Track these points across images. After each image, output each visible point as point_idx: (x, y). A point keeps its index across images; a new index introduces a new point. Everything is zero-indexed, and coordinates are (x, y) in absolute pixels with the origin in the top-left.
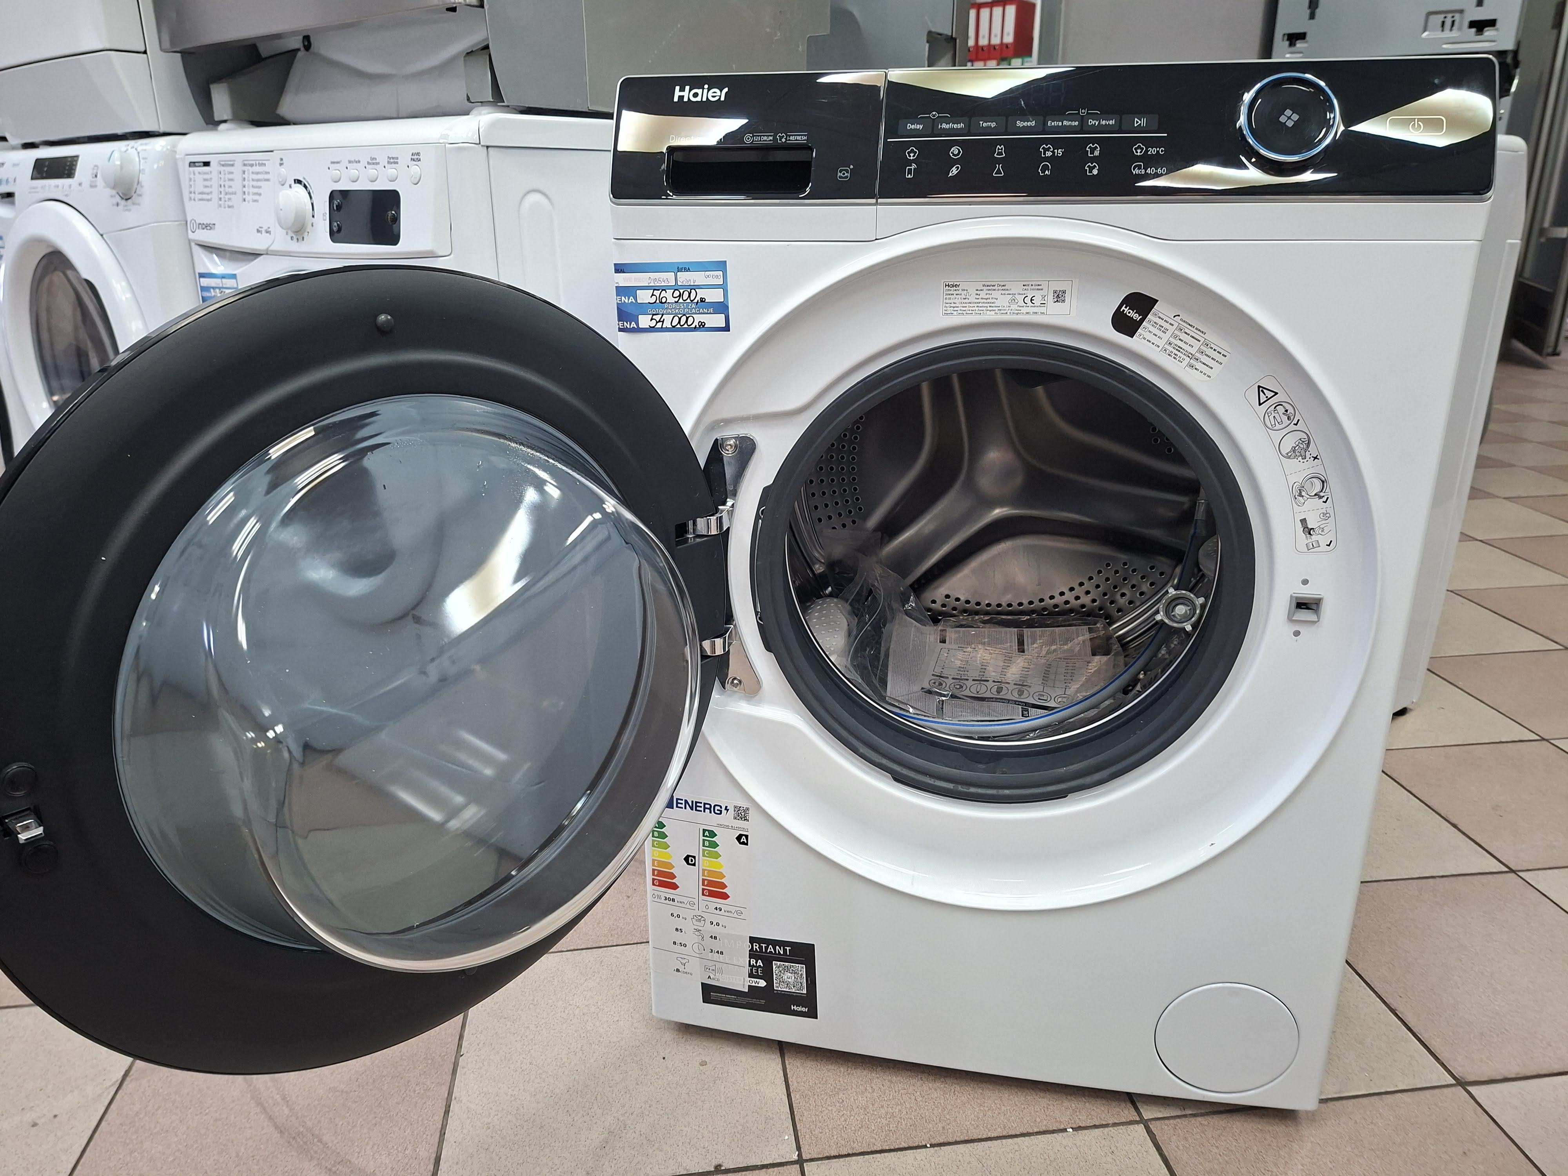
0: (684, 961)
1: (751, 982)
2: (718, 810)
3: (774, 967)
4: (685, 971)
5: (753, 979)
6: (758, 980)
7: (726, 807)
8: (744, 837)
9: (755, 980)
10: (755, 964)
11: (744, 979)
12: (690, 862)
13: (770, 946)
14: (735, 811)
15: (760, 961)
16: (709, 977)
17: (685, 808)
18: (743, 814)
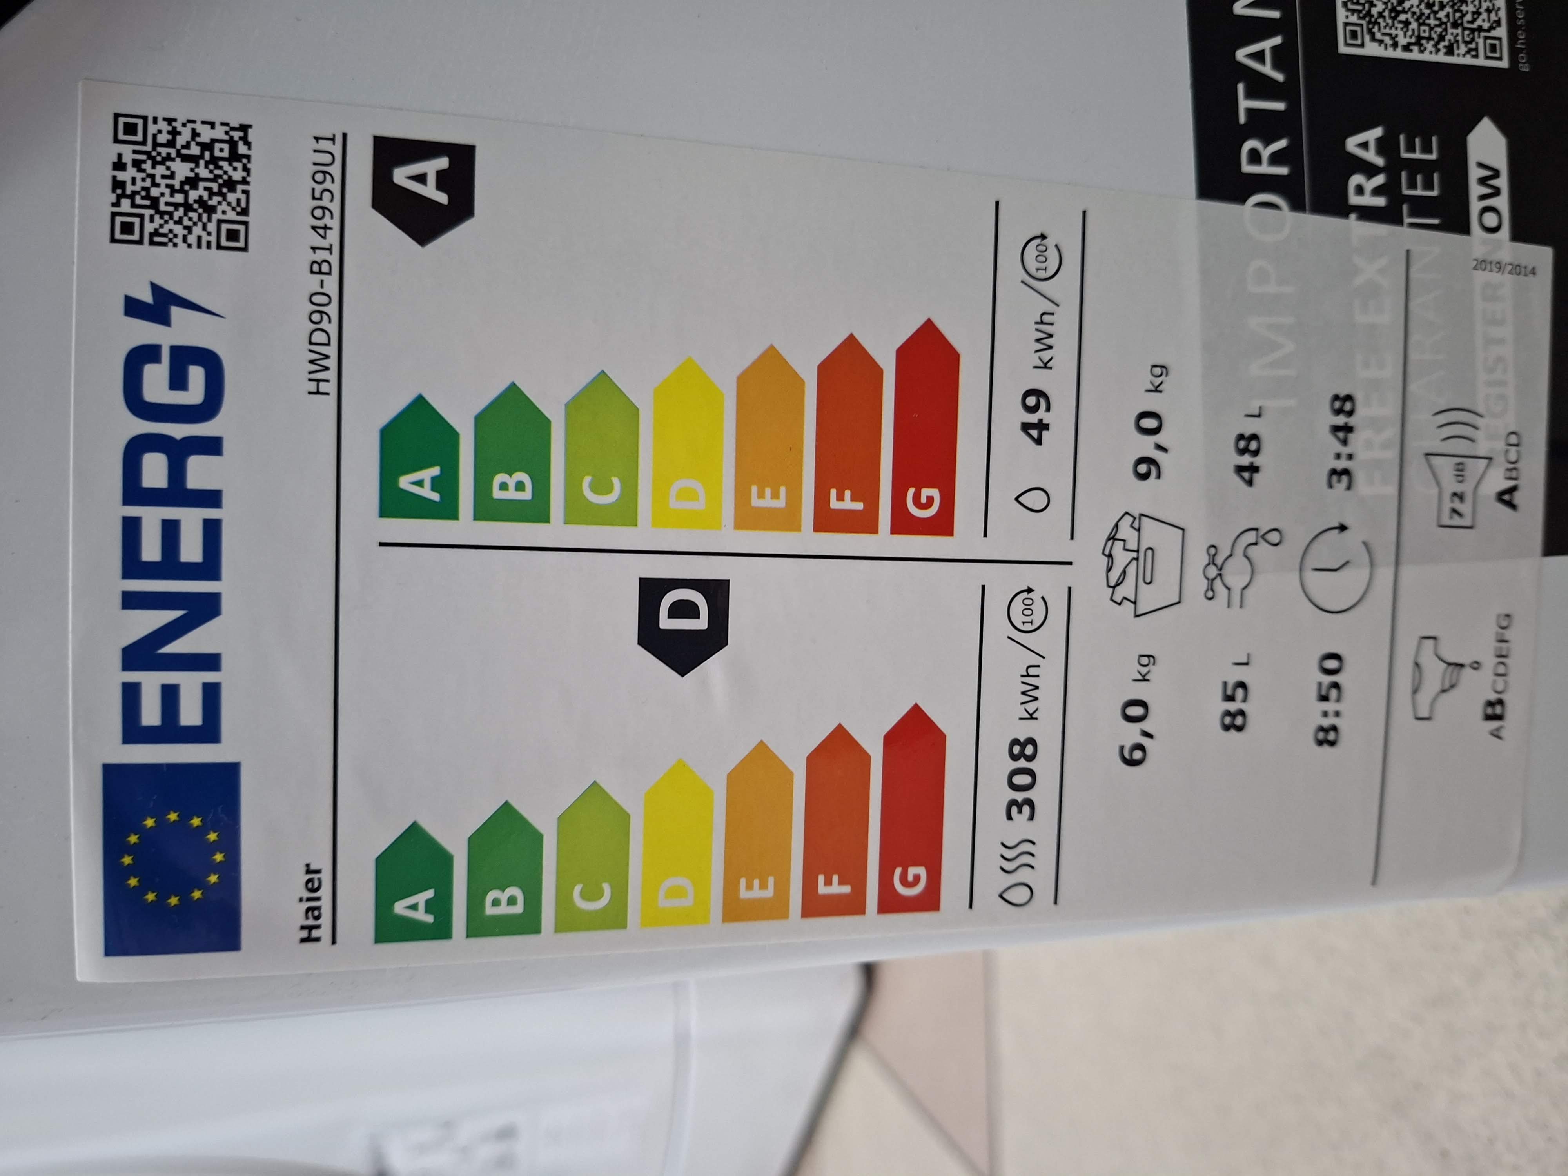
0: (1434, 673)
1: (1491, 220)
2: (178, 381)
3: (1372, 49)
4: (1489, 661)
5: (1475, 206)
6: (1475, 173)
7: (133, 308)
8: (401, 176)
9: (1476, 190)
10: (1379, 180)
11: (1482, 264)
12: (701, 623)
13: (1241, 55)
14: (156, 239)
15: (1352, 144)
16: (1506, 498)
17: (211, 662)
18: (182, 170)
